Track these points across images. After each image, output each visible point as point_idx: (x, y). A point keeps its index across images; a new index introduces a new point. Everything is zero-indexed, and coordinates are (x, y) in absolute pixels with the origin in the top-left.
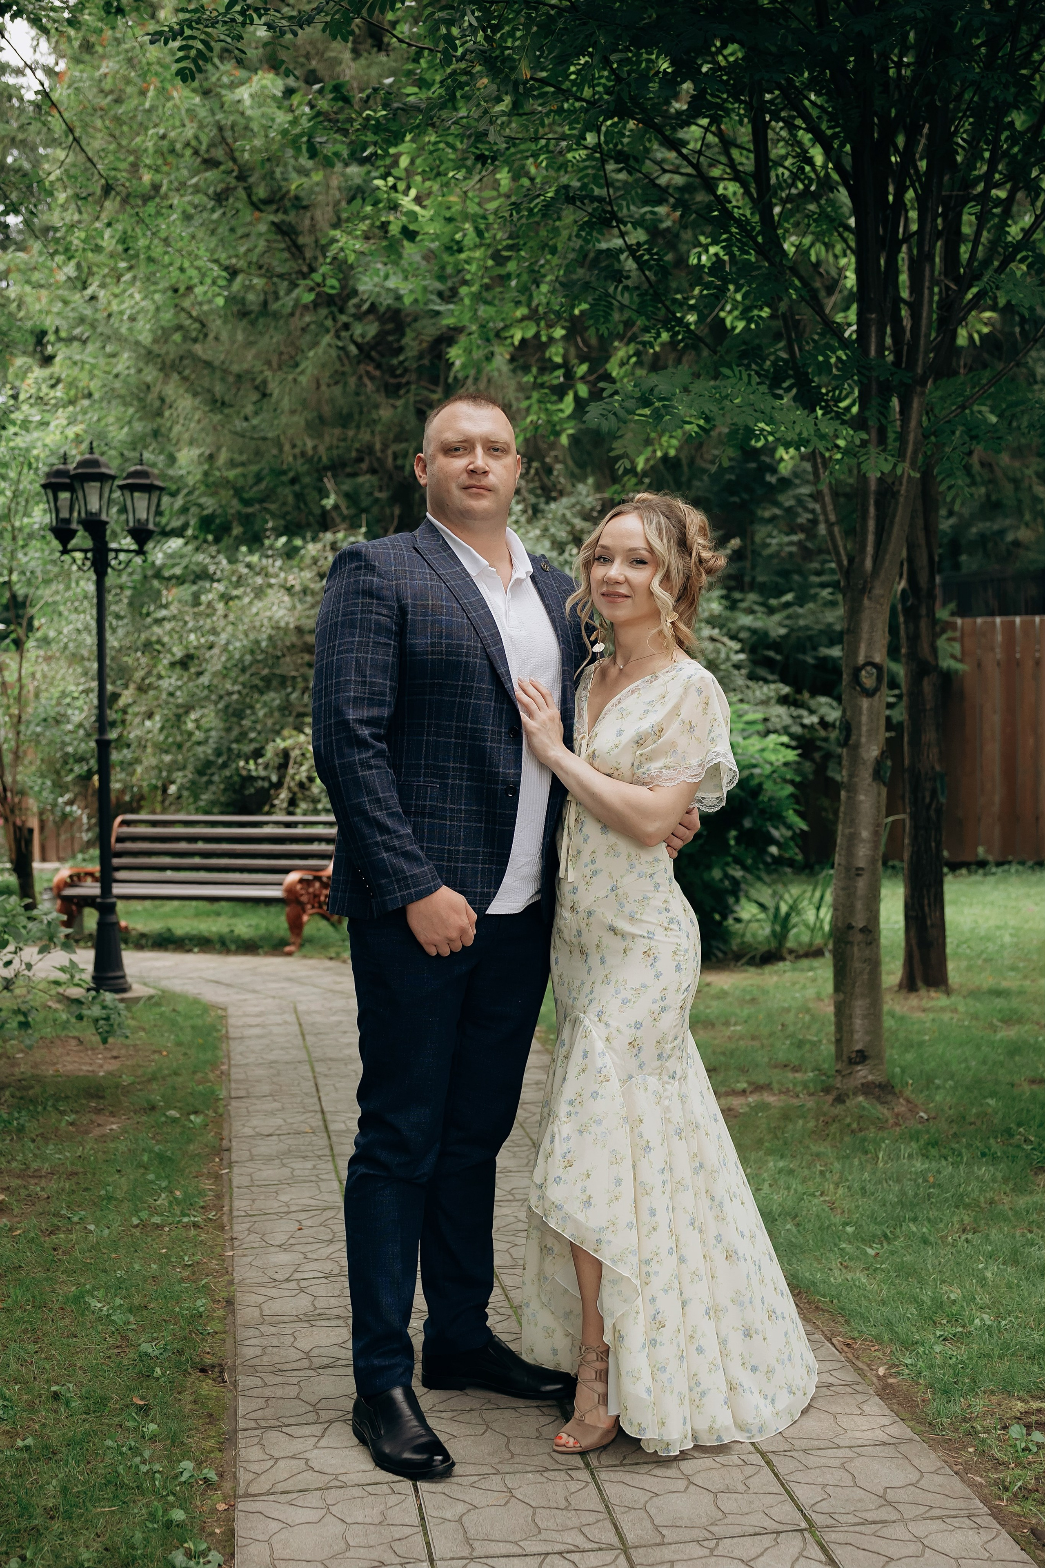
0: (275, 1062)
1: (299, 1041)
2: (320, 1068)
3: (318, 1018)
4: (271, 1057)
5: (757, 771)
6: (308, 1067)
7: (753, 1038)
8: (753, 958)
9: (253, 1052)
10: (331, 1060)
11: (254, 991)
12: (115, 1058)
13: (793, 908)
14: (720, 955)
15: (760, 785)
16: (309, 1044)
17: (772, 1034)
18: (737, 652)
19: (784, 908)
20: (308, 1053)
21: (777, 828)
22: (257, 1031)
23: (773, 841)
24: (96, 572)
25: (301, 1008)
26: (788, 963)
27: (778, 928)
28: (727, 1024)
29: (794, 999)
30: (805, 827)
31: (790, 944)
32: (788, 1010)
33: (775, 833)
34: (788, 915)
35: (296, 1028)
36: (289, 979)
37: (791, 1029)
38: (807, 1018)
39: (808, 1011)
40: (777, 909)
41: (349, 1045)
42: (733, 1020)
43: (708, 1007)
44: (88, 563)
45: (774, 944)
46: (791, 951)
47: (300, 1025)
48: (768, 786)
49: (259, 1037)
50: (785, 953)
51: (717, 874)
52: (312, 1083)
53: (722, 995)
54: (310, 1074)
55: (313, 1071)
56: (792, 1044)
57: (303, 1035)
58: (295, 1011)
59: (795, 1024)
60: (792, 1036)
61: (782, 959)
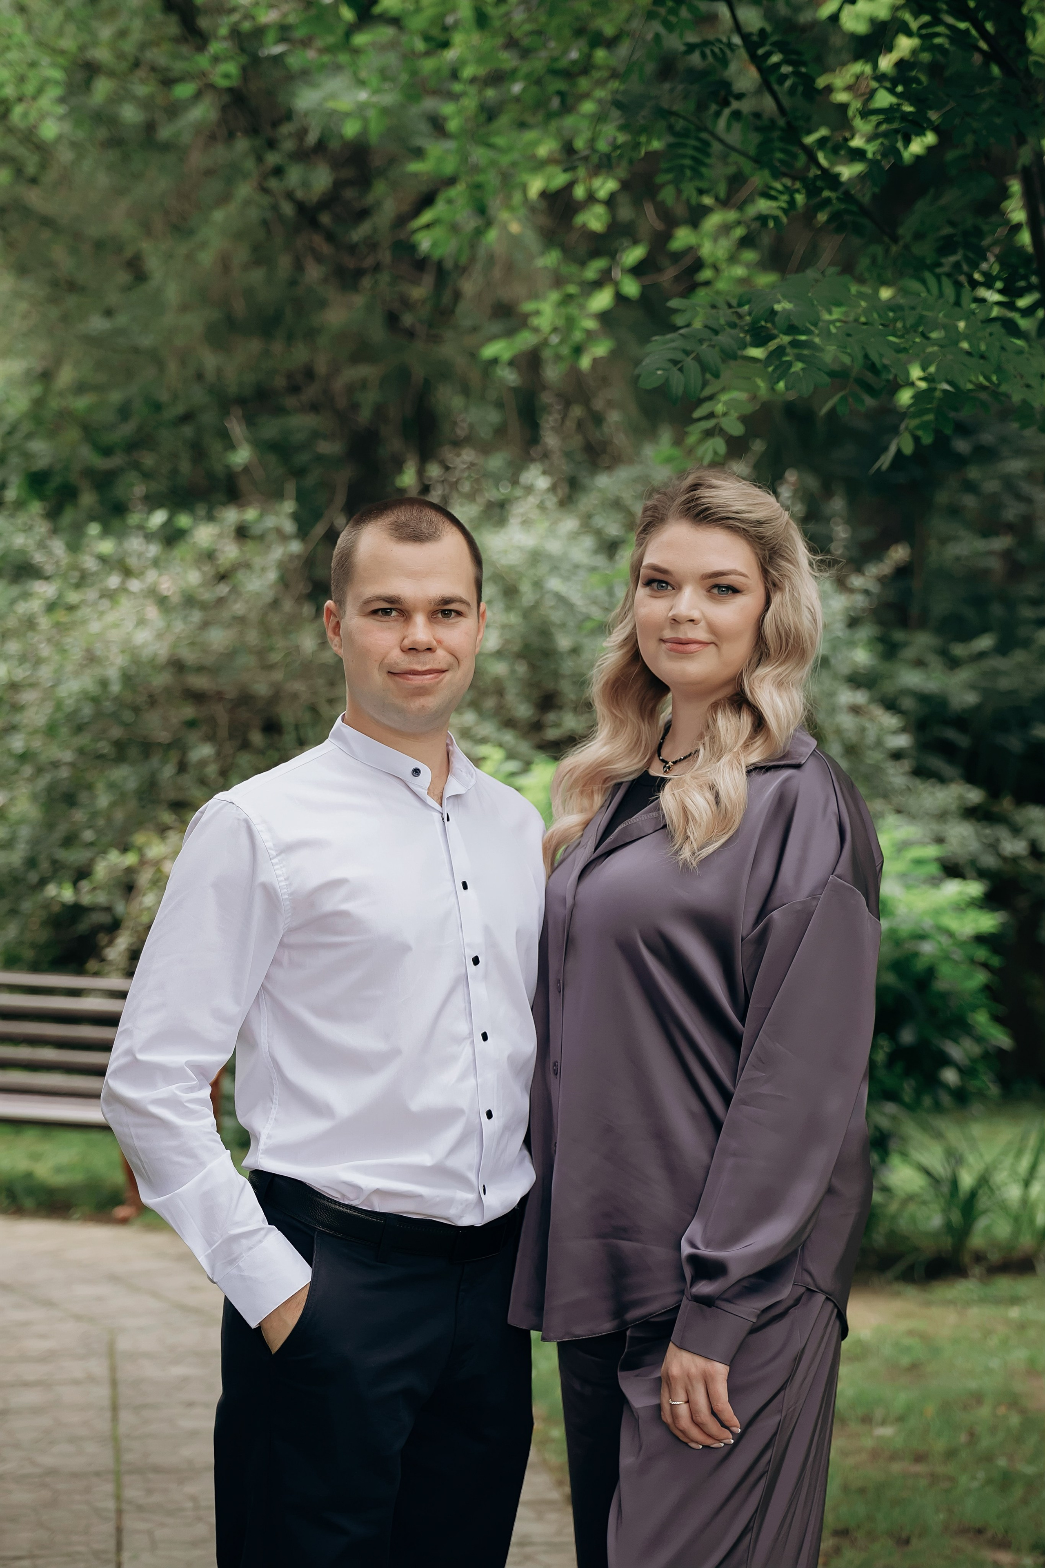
0: (52, 1472)
1: (103, 1425)
2: (133, 1492)
3: (151, 1370)
4: (47, 1460)
6: (109, 1487)
8: (911, 1268)
9: (17, 1446)
10: (157, 1469)
11: (49, 1304)
16: (122, 1429)
19: (967, 1180)
20: (118, 1451)
21: (956, 1041)
22: (31, 1397)
25: (123, 1344)
26: (973, 1283)
27: (956, 1216)
28: (867, 1420)
29: (989, 1371)
30: (1006, 1042)
31: (977, 1241)
32: (978, 1398)
33: (955, 1051)
34: (974, 1194)
35: (101, 1393)
36: (114, 1278)
38: (1015, 1420)
39: (1014, 1402)
40: (954, 1183)
41: (194, 1435)
42: (879, 1413)
45: (947, 1242)
46: (979, 1257)
47: (114, 1383)
48: (944, 971)
49: (36, 1410)
50: (967, 1259)
52: (109, 1527)
54: (111, 1505)
55: (118, 1498)
56: (989, 1481)
57: (115, 1408)
58: (111, 1352)
60: (988, 1458)
61: (962, 1273)
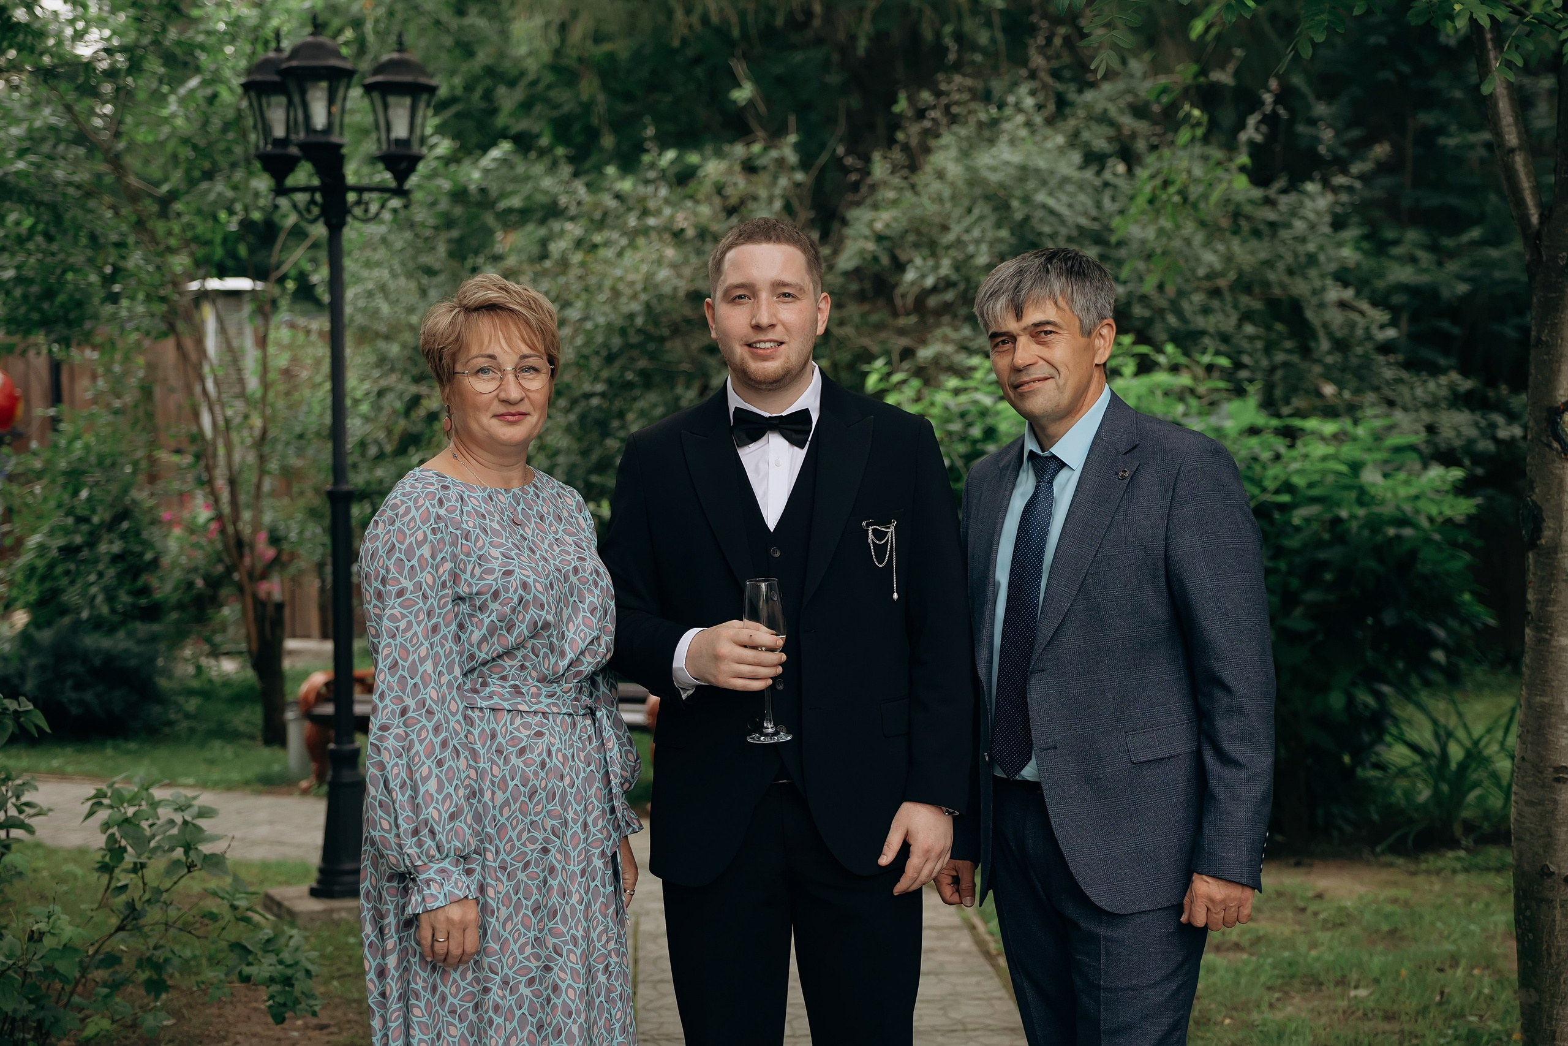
5: (1408, 532)
7: (1389, 1017)
12: (322, 1027)
13: (1474, 756)
14: (1348, 829)
15: (1413, 554)
17: (1424, 1011)
18: (1382, 327)
19: (1456, 753)
21: (1442, 624)
23: (1435, 643)
24: (328, 224)
26: (1462, 853)
27: (1445, 788)
29: (1466, 934)
30: (1492, 622)
31: (1469, 812)
32: (1454, 960)
33: (1441, 633)
34: (1463, 766)
37: (1457, 1000)
38: (1488, 978)
39: (1490, 962)
40: (1444, 757)
43: (1314, 945)
44: (316, 211)
45: (1439, 816)
46: (1469, 827)
48: (1427, 553)
51: (1336, 700)
53: (1340, 921)
59: (1466, 990)
61: (1454, 844)
